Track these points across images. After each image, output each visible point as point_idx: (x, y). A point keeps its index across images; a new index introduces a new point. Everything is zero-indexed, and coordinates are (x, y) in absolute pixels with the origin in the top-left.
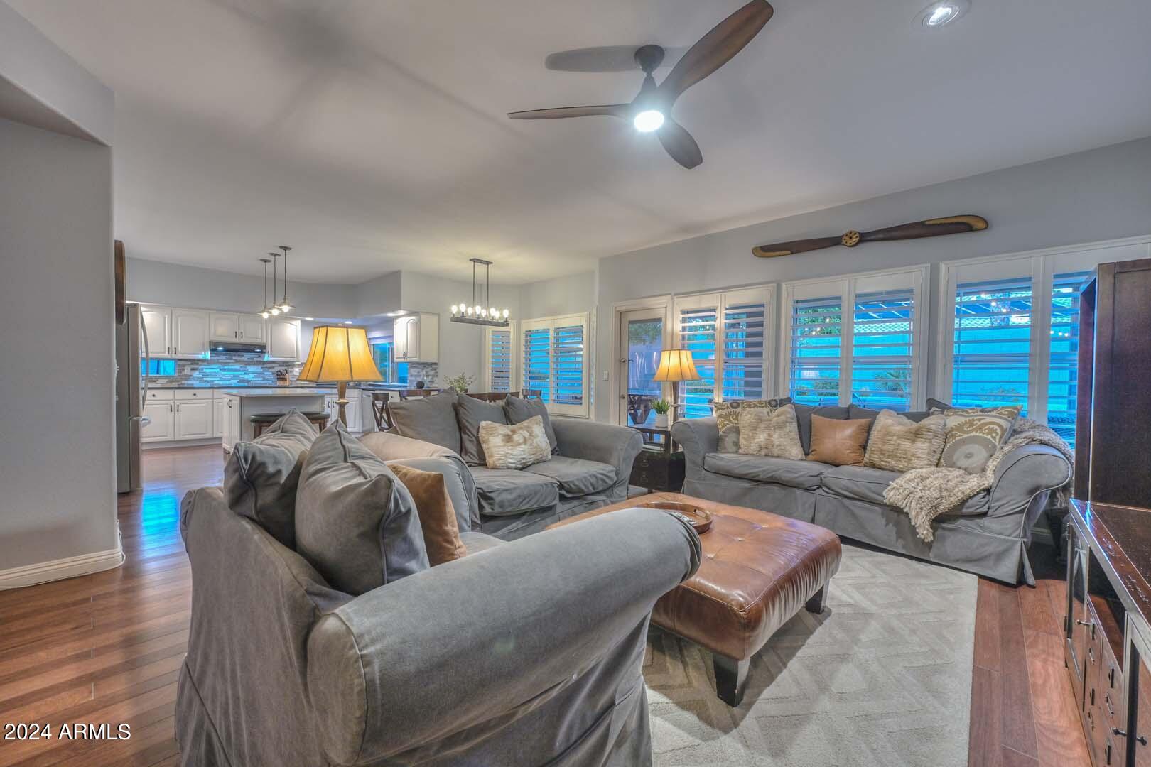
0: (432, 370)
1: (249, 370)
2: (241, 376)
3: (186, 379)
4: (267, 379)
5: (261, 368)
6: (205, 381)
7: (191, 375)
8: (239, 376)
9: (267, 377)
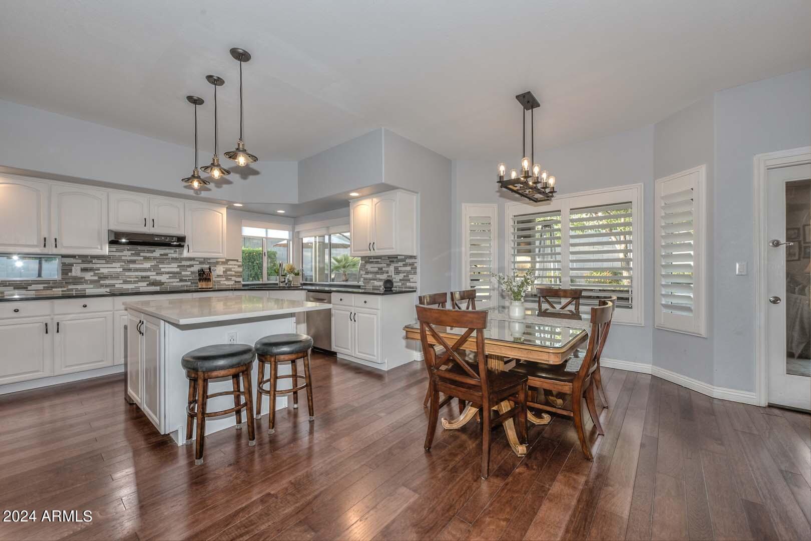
0: (405, 265)
1: (163, 270)
2: (151, 277)
3: (74, 284)
4: (185, 281)
5: (178, 266)
6: (102, 286)
7: (82, 278)
8: (149, 277)
9: (184, 278)
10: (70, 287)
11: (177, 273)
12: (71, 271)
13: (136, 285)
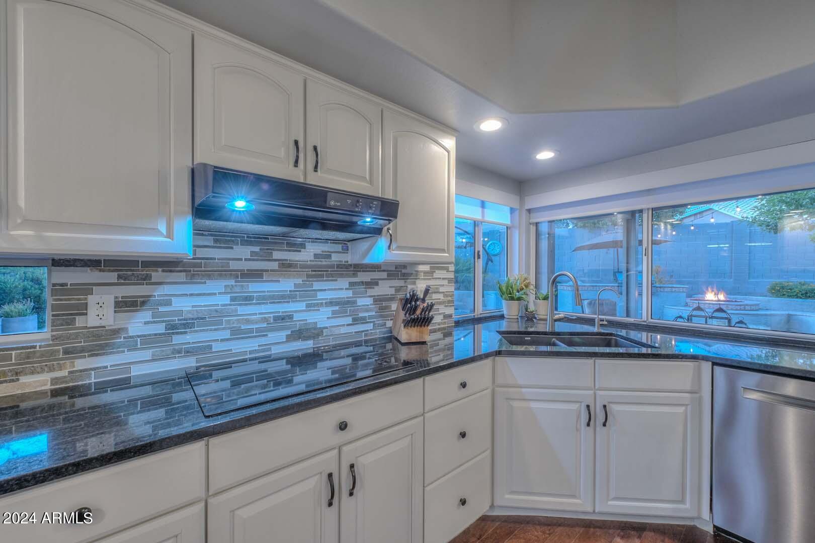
1: (320, 295)
2: (296, 317)
3: (96, 351)
4: (363, 321)
5: (351, 284)
6: (178, 352)
7: (116, 332)
8: (290, 317)
9: (361, 315)
10: (80, 364)
11: (350, 302)
12: (82, 309)
13: (263, 341)
